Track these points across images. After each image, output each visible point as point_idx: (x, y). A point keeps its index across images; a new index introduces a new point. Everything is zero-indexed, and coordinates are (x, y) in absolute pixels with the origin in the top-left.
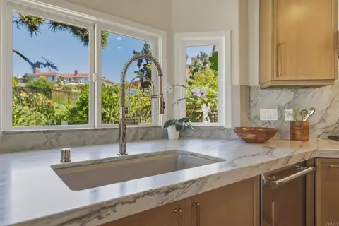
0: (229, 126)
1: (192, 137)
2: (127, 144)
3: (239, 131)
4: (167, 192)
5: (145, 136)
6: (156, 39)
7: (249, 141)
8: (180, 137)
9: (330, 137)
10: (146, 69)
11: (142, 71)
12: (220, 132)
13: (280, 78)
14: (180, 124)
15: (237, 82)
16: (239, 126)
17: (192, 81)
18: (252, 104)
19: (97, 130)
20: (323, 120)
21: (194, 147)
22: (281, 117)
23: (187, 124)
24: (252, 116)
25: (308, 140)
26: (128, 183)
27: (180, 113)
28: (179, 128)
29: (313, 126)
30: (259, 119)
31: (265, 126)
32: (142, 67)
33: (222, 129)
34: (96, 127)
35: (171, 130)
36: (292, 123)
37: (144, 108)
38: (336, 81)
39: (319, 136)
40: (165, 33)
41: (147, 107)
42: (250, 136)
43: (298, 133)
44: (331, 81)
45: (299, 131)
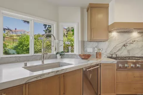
0: (78, 54)
1: (65, 58)
2: (44, 60)
3: (80, 55)
4: (57, 72)
5: (49, 58)
6: (53, 25)
7: (83, 59)
8: (61, 57)
9: (108, 57)
10: (48, 29)
11: (47, 30)
12: (75, 56)
13: (92, 39)
14: (61, 53)
15: (80, 39)
16: (80, 54)
17: (67, 35)
18: (85, 47)
19: (33, 56)
20: (106, 52)
21: (66, 61)
22: (94, 51)
23: (63, 53)
24: (85, 50)
25: (101, 58)
26: (44, 71)
27: (61, 49)
28: (61, 55)
29: (103, 54)
30: (87, 51)
31: (89, 54)
32: (46, 29)
33: (75, 55)
34: (32, 55)
35: (58, 56)
36: (97, 53)
37: (48, 46)
38: (108, 40)
39: (105, 57)
40: (56, 22)
41: (49, 45)
42: (83, 57)
43: (98, 56)
44: (107, 40)
45: (98, 55)
